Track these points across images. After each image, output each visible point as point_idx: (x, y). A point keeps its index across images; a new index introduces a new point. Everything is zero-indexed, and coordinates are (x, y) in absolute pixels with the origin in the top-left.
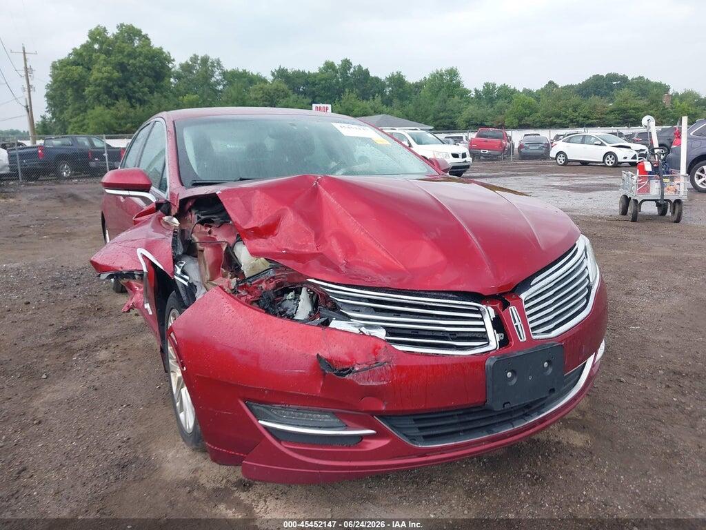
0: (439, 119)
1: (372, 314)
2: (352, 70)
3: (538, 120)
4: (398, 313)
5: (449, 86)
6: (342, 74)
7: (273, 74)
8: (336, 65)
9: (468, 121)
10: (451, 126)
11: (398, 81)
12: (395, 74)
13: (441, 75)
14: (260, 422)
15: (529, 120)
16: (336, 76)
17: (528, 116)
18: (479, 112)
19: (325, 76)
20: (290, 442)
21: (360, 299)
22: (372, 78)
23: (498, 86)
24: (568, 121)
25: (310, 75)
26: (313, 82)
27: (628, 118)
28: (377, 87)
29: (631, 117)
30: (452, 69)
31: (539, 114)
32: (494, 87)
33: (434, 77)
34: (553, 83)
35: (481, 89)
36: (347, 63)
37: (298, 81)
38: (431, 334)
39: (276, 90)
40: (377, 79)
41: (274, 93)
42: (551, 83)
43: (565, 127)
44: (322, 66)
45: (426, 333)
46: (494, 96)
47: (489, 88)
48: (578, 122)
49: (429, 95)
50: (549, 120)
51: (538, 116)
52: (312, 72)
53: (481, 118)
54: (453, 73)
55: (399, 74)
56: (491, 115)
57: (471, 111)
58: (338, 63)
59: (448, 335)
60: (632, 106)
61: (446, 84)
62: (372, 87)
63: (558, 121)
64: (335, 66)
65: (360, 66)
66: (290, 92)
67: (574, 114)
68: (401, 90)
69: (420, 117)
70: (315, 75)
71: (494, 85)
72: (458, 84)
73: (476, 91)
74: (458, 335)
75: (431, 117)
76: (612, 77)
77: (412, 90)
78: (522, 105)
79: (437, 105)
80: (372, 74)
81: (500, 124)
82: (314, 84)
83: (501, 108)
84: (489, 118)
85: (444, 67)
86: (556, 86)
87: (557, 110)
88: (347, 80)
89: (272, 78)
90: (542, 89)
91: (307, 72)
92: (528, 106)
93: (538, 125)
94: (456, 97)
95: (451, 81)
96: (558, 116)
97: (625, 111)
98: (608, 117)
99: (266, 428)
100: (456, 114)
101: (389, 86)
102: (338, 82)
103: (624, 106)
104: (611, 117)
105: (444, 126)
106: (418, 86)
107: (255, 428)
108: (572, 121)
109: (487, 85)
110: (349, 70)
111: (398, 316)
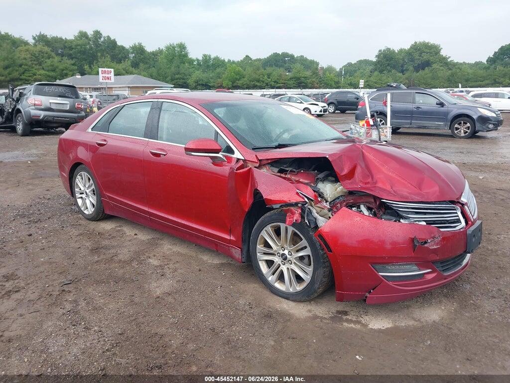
0: (175, 79)
1: (415, 215)
2: (102, 39)
3: (245, 83)
4: (425, 214)
5: (180, 56)
6: (94, 42)
7: (34, 38)
8: (89, 34)
9: (196, 82)
10: (184, 85)
11: (139, 50)
12: (137, 44)
13: (174, 48)
14: (380, 274)
15: (239, 83)
16: (89, 43)
17: (238, 80)
18: (203, 75)
19: (80, 42)
20: (394, 281)
21: (408, 208)
22: (119, 47)
23: (212, 57)
24: (264, 85)
25: (66, 41)
26: (71, 47)
27: (301, 83)
28: (123, 53)
29: (303, 83)
30: (181, 44)
31: (246, 79)
32: (210, 58)
33: (168, 48)
34: (249, 57)
35: (200, 58)
36: (97, 34)
37: (57, 45)
38: (440, 222)
39: (40, 52)
40: (123, 48)
41: (39, 54)
42: (247, 56)
43: (263, 89)
44: (77, 34)
45: (438, 222)
46: (211, 65)
47: (206, 58)
48: (271, 85)
49: (166, 61)
50: (252, 83)
51: (245, 81)
52: (68, 38)
53: (205, 80)
54: (182, 47)
55: (140, 44)
56: (212, 78)
57: (197, 75)
58: (90, 33)
59: (446, 222)
60: (303, 76)
61: (177, 54)
62: (120, 53)
63: (258, 84)
64: (88, 36)
65: (108, 37)
66: (53, 54)
67: (268, 80)
68: (142, 56)
69: (162, 77)
70: (71, 41)
71: (210, 56)
72: (186, 55)
73: (198, 60)
74: (449, 221)
75: (169, 78)
76: (285, 55)
77: (150, 57)
78: (234, 72)
79: (173, 69)
80: (119, 44)
81: (219, 85)
82: (71, 48)
83: (219, 74)
84: (212, 80)
85: (176, 42)
86: (251, 59)
87: (257, 77)
88: (99, 47)
89: (33, 41)
90: (241, 61)
91: (64, 38)
92: (238, 73)
93: (245, 86)
94: (186, 64)
95: (181, 52)
96: (258, 81)
97: (299, 79)
98: (289, 82)
99: (382, 276)
100: (188, 77)
101: (132, 53)
102: (91, 48)
103: (298, 75)
104: (291, 82)
105: (179, 85)
106: (155, 54)
107: (378, 276)
108: (267, 84)
109: (205, 56)
110: (100, 39)
111: (425, 215)
